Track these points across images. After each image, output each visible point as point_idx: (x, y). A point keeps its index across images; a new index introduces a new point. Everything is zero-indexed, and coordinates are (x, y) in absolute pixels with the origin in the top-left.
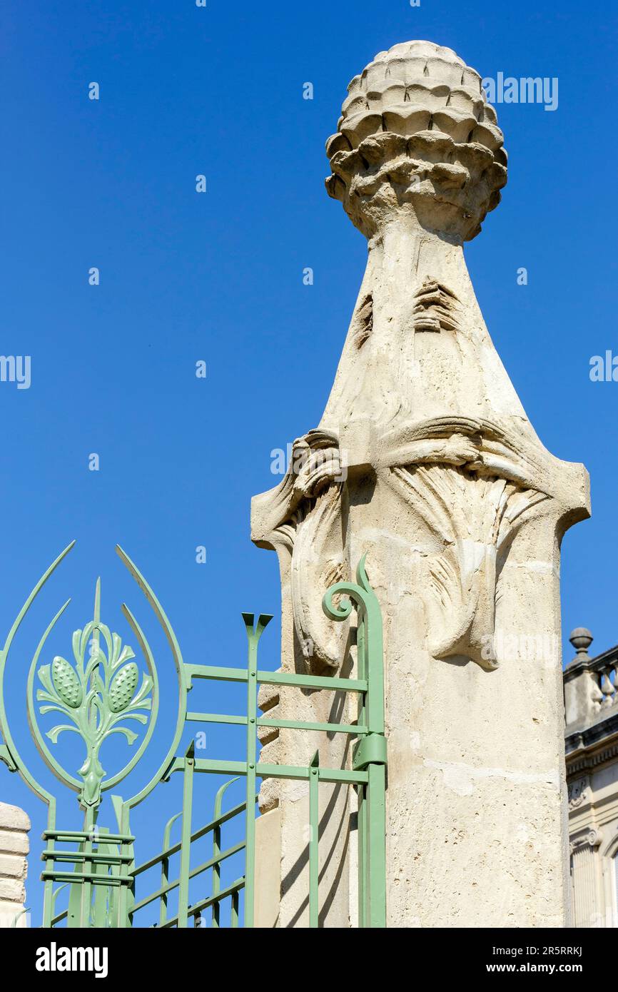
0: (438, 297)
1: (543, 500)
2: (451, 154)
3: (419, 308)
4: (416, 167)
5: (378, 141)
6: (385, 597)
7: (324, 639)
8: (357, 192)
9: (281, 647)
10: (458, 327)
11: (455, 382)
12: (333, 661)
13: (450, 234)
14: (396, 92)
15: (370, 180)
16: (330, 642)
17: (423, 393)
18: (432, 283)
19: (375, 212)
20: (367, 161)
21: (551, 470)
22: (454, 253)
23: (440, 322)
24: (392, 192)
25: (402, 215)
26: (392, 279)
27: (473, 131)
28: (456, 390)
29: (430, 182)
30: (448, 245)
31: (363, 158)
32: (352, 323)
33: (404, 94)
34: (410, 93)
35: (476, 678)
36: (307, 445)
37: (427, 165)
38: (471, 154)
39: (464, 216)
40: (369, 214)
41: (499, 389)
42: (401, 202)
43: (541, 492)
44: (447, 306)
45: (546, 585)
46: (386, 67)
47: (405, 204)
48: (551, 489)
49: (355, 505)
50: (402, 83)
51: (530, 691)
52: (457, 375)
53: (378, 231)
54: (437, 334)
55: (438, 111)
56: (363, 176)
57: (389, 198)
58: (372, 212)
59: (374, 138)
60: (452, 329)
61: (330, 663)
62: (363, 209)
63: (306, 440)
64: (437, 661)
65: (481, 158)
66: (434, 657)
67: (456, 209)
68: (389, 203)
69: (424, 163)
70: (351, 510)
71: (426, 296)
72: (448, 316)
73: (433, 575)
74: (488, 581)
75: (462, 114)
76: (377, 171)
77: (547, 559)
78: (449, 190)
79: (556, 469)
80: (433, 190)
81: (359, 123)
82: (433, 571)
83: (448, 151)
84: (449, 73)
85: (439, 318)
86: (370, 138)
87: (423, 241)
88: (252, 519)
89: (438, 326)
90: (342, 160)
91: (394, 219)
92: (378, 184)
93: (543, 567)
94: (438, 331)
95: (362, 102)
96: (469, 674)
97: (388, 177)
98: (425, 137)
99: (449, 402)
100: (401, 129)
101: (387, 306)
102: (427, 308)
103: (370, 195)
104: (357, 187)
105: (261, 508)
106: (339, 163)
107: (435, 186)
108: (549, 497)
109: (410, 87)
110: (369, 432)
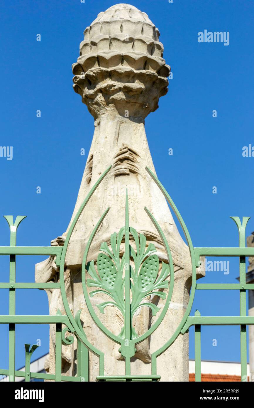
0: (128, 156)
1: (178, 270)
2: (133, 77)
3: (117, 164)
4: (114, 86)
5: (94, 73)
6: (90, 332)
7: (65, 349)
8: (86, 96)
9: (49, 346)
10: (139, 172)
11: (136, 204)
12: (69, 360)
13: (137, 118)
14: (105, 42)
15: (92, 92)
16: (68, 350)
17: (117, 214)
18: (125, 148)
19: (96, 108)
20: (90, 82)
21: (182, 254)
22: (138, 128)
23: (129, 169)
24: (103, 99)
25: (109, 110)
26: (102, 149)
27: (146, 62)
28: (136, 209)
29: (123, 93)
30: (135, 124)
31: (88, 79)
32: (85, 170)
33: (109, 43)
34: (112, 42)
35: (140, 368)
36: (57, 244)
37: (120, 84)
38: (144, 76)
39: (144, 107)
40: (93, 108)
41: (159, 207)
42: (108, 103)
43: (177, 266)
44: (133, 161)
45: (179, 316)
46: (100, 26)
47: (110, 105)
48: (182, 264)
49: (76, 283)
50: (108, 37)
51: (169, 373)
52: (137, 200)
53: (98, 117)
54: (128, 176)
55: (126, 54)
56: (89, 89)
57: (101, 102)
58: (94, 108)
59: (91, 71)
60: (136, 173)
61: (67, 361)
62: (90, 105)
63: (57, 241)
64: (119, 361)
65: (150, 77)
66: (117, 359)
67: (139, 105)
68: (102, 104)
69: (119, 83)
70: (74, 285)
71: (121, 157)
72: (134, 166)
73: (118, 316)
74: (144, 320)
75: (139, 55)
76: (95, 87)
77: (180, 302)
78: (134, 95)
79: (186, 253)
80: (124, 97)
81: (85, 61)
82: (117, 314)
83: (132, 75)
84: (134, 29)
85: (129, 167)
86: (90, 71)
87: (121, 123)
88: (36, 276)
89: (128, 172)
90: (78, 80)
91: (105, 113)
92: (96, 94)
93: (178, 306)
94: (128, 175)
95: (88, 45)
96: (137, 366)
97: (100, 91)
98: (118, 70)
99: (131, 217)
100: (106, 64)
101: (99, 165)
102: (122, 162)
103: (93, 99)
104: (86, 94)
105: (40, 271)
106: (76, 81)
107: (125, 95)
108: (181, 268)
109: (112, 39)
110: (80, 247)
